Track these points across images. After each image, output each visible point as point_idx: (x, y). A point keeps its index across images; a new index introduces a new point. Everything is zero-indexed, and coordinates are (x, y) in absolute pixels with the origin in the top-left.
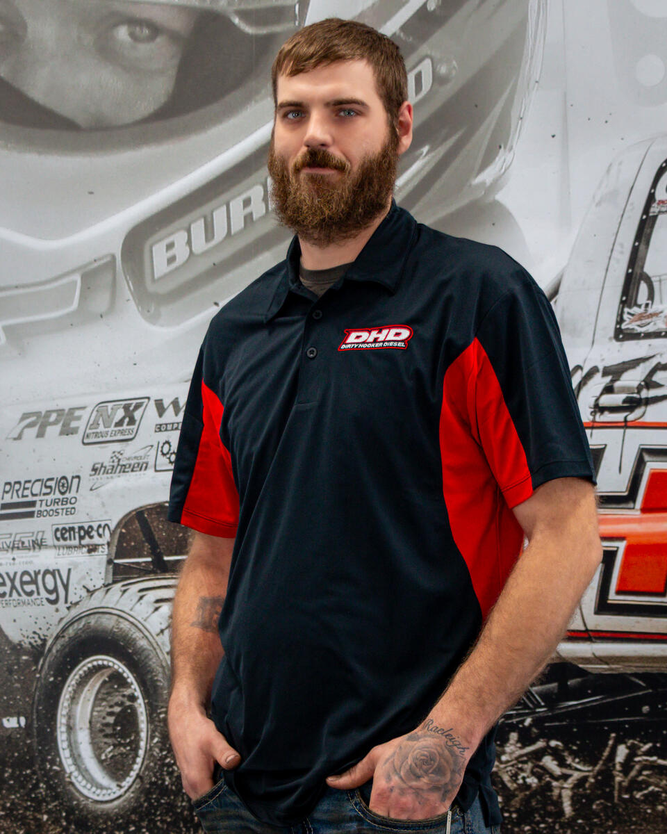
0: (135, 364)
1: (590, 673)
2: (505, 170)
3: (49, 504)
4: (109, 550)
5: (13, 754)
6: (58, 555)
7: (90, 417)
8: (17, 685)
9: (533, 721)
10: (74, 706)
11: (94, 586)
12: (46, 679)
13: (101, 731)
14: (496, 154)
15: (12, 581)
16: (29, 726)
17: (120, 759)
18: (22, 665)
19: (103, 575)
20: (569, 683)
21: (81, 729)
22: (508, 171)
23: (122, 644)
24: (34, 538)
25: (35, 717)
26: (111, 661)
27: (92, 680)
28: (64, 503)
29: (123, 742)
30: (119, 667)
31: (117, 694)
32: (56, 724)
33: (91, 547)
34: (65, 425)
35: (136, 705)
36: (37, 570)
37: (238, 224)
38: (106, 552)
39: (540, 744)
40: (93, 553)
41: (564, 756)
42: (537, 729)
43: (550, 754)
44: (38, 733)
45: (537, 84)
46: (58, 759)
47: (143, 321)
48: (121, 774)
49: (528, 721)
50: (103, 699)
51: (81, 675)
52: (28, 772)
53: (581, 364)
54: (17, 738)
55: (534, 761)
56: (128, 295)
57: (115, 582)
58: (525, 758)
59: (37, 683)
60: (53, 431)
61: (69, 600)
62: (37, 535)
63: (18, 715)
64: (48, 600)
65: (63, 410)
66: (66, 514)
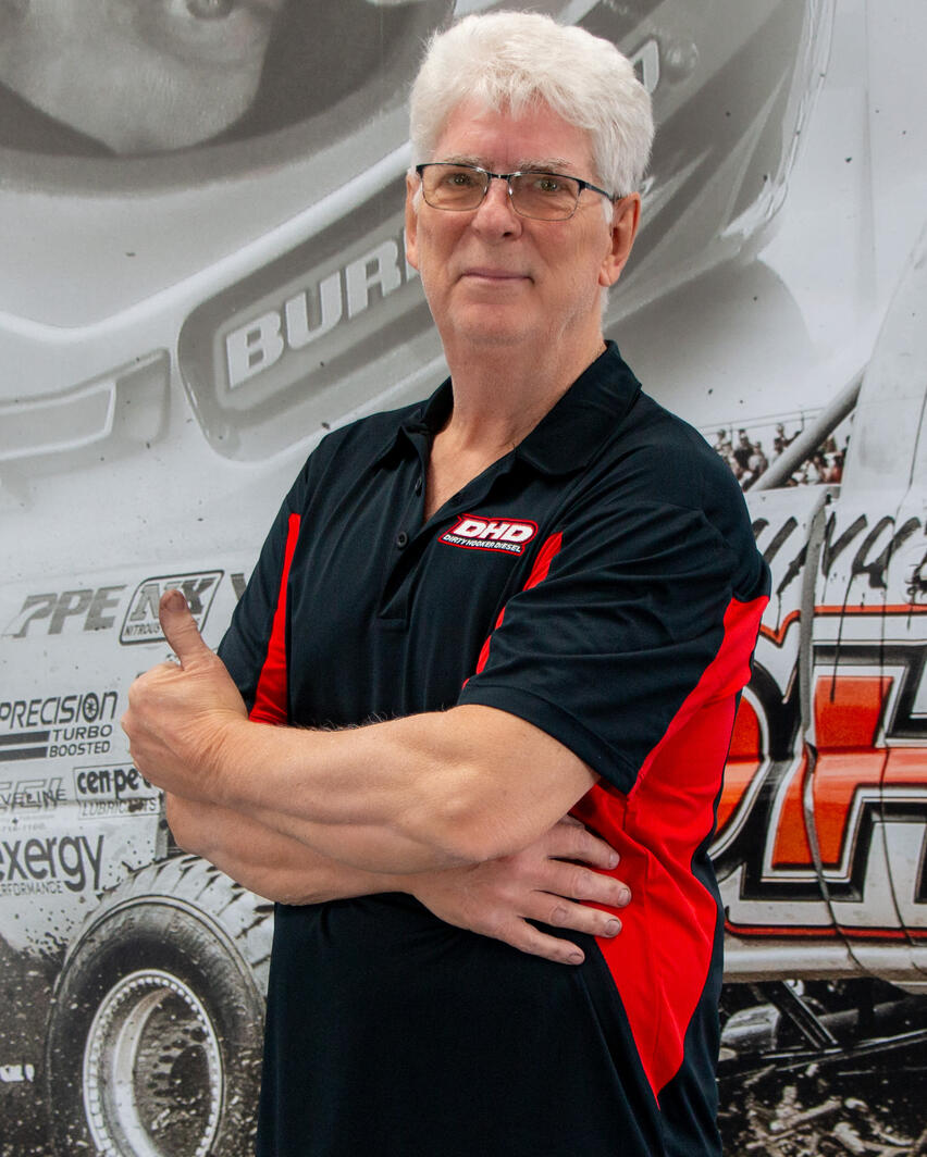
0: (201, 520)
1: (907, 994)
2: (774, 214)
3: (69, 736)
4: (162, 807)
5: (15, 1122)
6: (84, 814)
7: (132, 601)
8: (21, 1016)
9: (818, 1068)
10: (108, 1049)
11: (140, 862)
12: (66, 1005)
13: (152, 1086)
14: (761, 188)
15: (13, 855)
16: (39, 1078)
17: (181, 1129)
18: (28, 984)
19: (153, 845)
20: (875, 1010)
21: (120, 1082)
22: (778, 215)
23: (182, 951)
24: (46, 791)
25: (48, 1065)
26: (165, 978)
27: (137, 1007)
28: (92, 734)
29: (184, 1102)
30: (179, 987)
31: (176, 1028)
32: (81, 1075)
33: (134, 803)
34: (94, 614)
35: (205, 1045)
36: (51, 839)
37: (359, 301)
38: (158, 809)
39: (831, 1104)
40: (137, 812)
41: (868, 1122)
42: (827, 1081)
43: (846, 1120)
44: (54, 1089)
45: (822, 79)
46: (85, 1130)
47: (213, 453)
48: (182, 1153)
49: (812, 1069)
50: (155, 1037)
51: (119, 1000)
52: (39, 1149)
53: (893, 515)
54: (21, 1098)
55: (822, 1131)
56: (190, 413)
57: (171, 856)
58: (808, 1126)
59: (52, 1012)
60: (75, 623)
61: (101, 886)
62: (51, 783)
63: (24, 1062)
64: (69, 885)
65: (90, 591)
66: (96, 752)
